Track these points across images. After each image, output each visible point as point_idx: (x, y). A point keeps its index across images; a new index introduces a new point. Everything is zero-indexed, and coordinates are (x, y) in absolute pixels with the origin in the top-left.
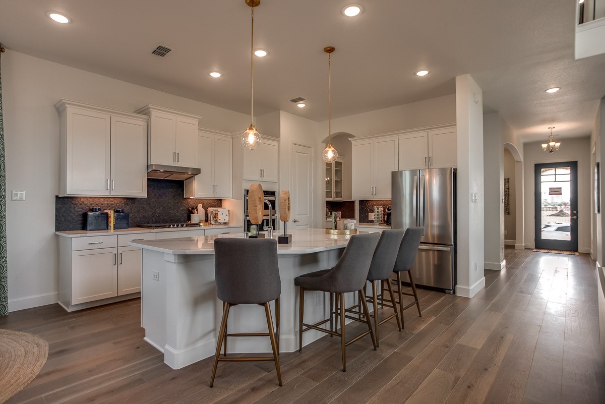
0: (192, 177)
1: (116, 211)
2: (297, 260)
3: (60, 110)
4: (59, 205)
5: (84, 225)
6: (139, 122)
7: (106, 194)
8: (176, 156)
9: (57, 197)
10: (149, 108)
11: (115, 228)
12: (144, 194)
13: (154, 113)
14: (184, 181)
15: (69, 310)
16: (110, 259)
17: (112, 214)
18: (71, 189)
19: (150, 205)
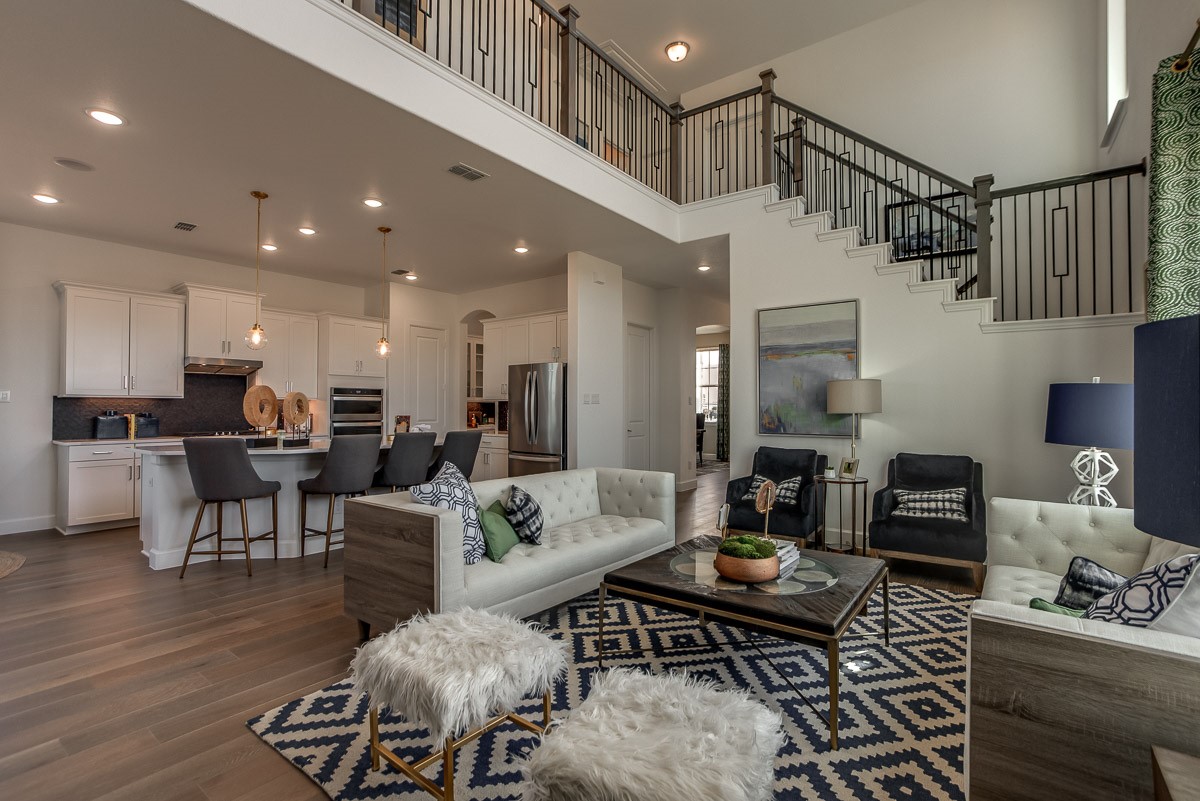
0: (253, 372)
1: (139, 415)
2: (302, 463)
3: (59, 292)
4: (59, 408)
5: (92, 431)
6: (174, 304)
7: (124, 394)
8: (226, 346)
9: (55, 398)
10: (186, 287)
11: (137, 436)
12: (181, 395)
13: (193, 293)
14: (245, 377)
15: (66, 534)
16: (123, 473)
17: (132, 418)
18: (74, 386)
19: (193, 407)
